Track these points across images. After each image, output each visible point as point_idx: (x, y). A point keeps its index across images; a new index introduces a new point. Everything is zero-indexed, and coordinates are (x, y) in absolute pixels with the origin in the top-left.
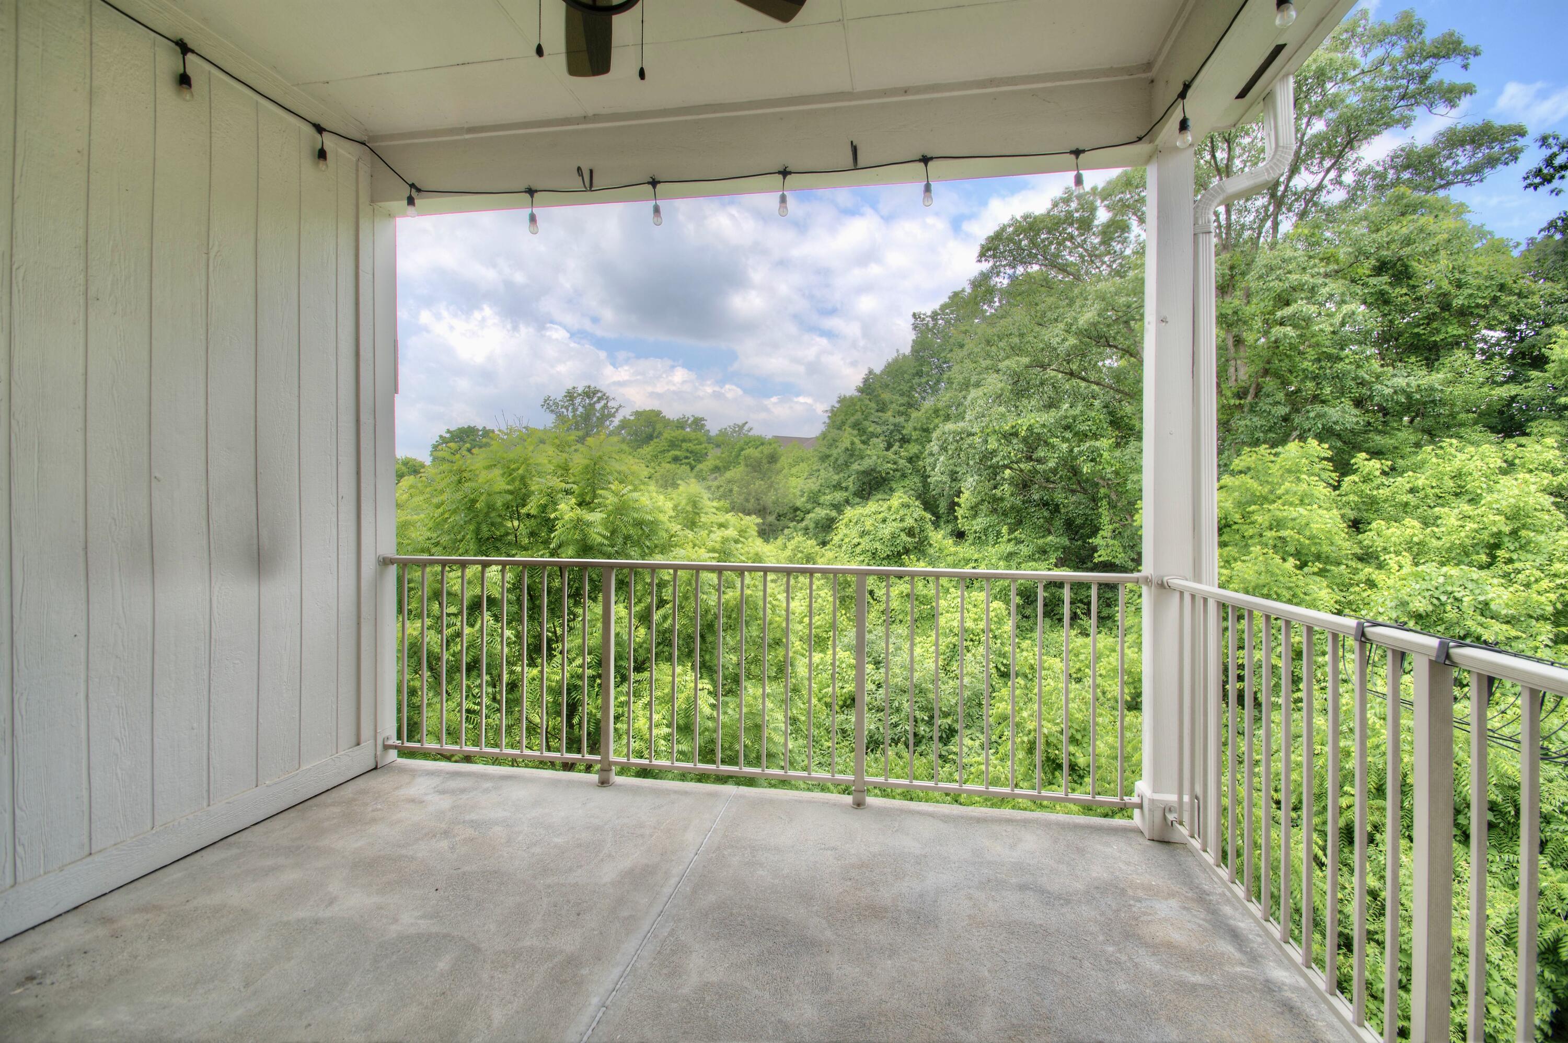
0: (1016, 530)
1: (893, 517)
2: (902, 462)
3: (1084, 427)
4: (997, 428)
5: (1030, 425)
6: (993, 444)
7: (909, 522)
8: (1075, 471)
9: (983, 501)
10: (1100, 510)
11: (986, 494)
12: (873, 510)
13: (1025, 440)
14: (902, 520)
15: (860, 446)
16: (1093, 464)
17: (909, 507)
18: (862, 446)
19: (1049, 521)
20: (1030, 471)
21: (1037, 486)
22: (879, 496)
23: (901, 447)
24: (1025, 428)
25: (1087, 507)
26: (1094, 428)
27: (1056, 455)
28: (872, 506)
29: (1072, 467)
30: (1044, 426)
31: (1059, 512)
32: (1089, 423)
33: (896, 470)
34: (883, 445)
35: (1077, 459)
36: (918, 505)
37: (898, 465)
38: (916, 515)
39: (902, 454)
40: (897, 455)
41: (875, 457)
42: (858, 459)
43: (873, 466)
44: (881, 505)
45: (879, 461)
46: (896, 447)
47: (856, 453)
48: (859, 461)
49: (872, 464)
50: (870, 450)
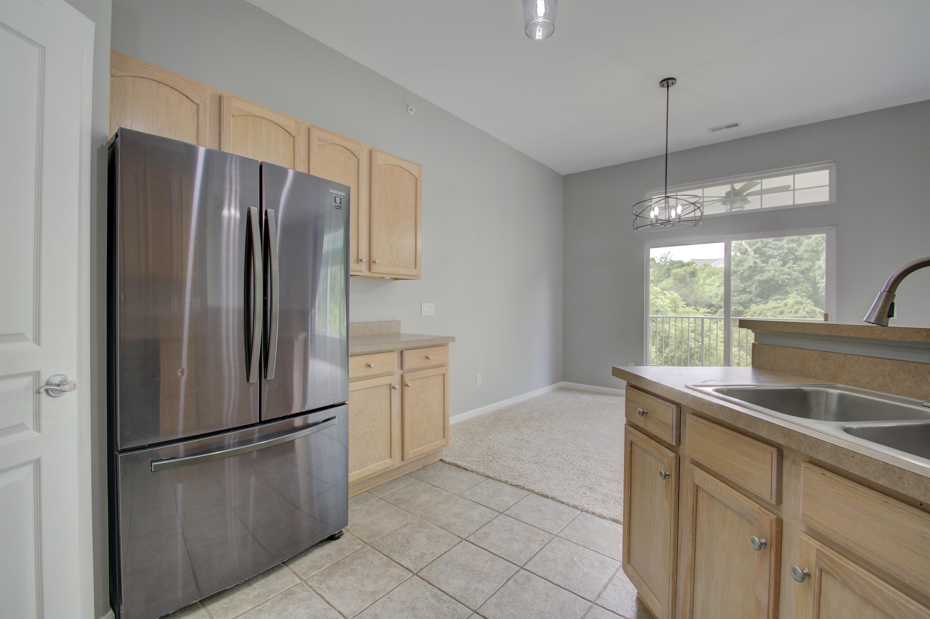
1: (789, 310)
2: (796, 274)
14: (796, 312)
18: (763, 265)
22: (777, 297)
23: (794, 264)
28: (771, 304)
33: (791, 279)
34: (779, 263)
36: (809, 303)
37: (792, 276)
38: (807, 309)
39: (795, 268)
40: (791, 270)
41: (773, 271)
42: (760, 273)
43: (771, 278)
44: (778, 303)
45: (776, 274)
46: (790, 264)
47: (758, 269)
48: (760, 275)
49: (771, 276)
50: (769, 266)
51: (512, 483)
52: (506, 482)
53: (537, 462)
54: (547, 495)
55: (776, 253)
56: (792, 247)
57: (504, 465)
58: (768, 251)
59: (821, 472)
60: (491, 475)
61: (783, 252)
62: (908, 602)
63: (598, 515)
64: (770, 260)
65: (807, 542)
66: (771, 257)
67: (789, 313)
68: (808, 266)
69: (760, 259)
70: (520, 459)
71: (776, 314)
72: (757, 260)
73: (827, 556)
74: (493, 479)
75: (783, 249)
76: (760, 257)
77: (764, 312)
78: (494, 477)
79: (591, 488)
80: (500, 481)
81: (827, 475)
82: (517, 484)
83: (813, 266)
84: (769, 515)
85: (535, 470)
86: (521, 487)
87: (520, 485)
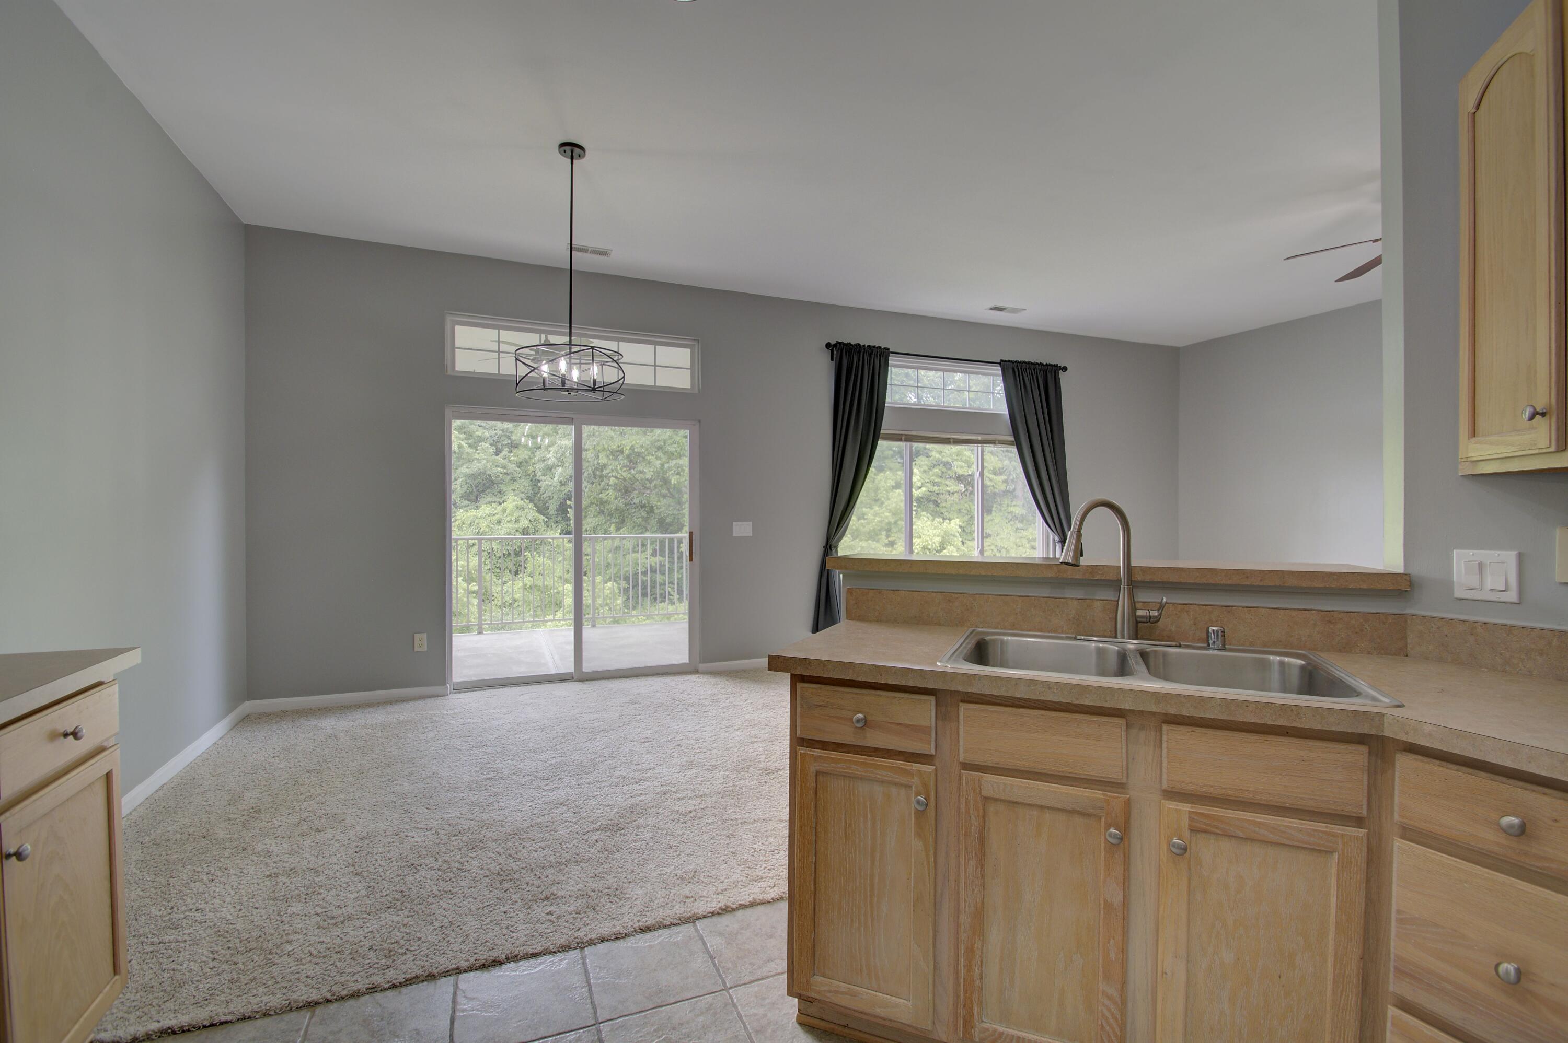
0: (621, 528)
1: (509, 518)
2: (512, 467)
3: (672, 449)
4: (606, 446)
5: (632, 446)
6: (603, 460)
7: (524, 523)
8: (666, 481)
9: (592, 503)
10: (684, 511)
11: (594, 498)
12: (487, 512)
13: (628, 457)
14: (517, 521)
15: (467, 449)
16: (678, 476)
17: (523, 509)
18: (471, 450)
19: (646, 520)
20: (630, 479)
21: (637, 492)
22: (489, 499)
23: (511, 452)
24: (628, 448)
25: (674, 509)
26: (679, 449)
27: (652, 470)
28: (485, 509)
29: (664, 478)
30: (642, 446)
31: (654, 512)
32: (675, 446)
33: (507, 474)
34: (492, 450)
35: (667, 472)
36: (531, 509)
37: (508, 470)
38: (530, 517)
39: (512, 458)
40: (507, 460)
41: (485, 461)
42: (466, 463)
43: (482, 470)
44: (493, 508)
45: (488, 465)
46: (505, 452)
47: (464, 456)
48: (467, 465)
49: (481, 468)
50: (478, 454)
51: (388, 982)
52: (373, 989)
53: (389, 905)
54: (494, 961)
55: (487, 434)
56: (507, 428)
57: (315, 952)
58: (477, 431)
59: (1190, 730)
60: (315, 996)
61: (496, 434)
62: (1290, 822)
63: (614, 937)
64: (480, 444)
65: (1176, 809)
66: (481, 439)
67: (508, 522)
68: (527, 457)
69: (466, 441)
70: (342, 919)
71: (493, 524)
72: (462, 443)
73: (1202, 814)
74: (328, 1001)
75: (495, 430)
76: (466, 439)
77: (476, 522)
78: (329, 996)
79: (548, 898)
80: (355, 995)
81: (1197, 731)
82: (408, 976)
83: (532, 456)
84: (1121, 797)
85: (405, 925)
86: (422, 978)
87: (413, 975)
